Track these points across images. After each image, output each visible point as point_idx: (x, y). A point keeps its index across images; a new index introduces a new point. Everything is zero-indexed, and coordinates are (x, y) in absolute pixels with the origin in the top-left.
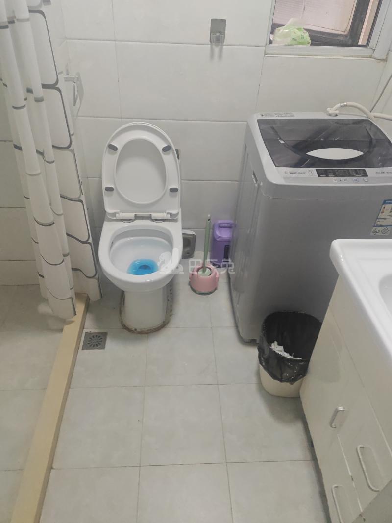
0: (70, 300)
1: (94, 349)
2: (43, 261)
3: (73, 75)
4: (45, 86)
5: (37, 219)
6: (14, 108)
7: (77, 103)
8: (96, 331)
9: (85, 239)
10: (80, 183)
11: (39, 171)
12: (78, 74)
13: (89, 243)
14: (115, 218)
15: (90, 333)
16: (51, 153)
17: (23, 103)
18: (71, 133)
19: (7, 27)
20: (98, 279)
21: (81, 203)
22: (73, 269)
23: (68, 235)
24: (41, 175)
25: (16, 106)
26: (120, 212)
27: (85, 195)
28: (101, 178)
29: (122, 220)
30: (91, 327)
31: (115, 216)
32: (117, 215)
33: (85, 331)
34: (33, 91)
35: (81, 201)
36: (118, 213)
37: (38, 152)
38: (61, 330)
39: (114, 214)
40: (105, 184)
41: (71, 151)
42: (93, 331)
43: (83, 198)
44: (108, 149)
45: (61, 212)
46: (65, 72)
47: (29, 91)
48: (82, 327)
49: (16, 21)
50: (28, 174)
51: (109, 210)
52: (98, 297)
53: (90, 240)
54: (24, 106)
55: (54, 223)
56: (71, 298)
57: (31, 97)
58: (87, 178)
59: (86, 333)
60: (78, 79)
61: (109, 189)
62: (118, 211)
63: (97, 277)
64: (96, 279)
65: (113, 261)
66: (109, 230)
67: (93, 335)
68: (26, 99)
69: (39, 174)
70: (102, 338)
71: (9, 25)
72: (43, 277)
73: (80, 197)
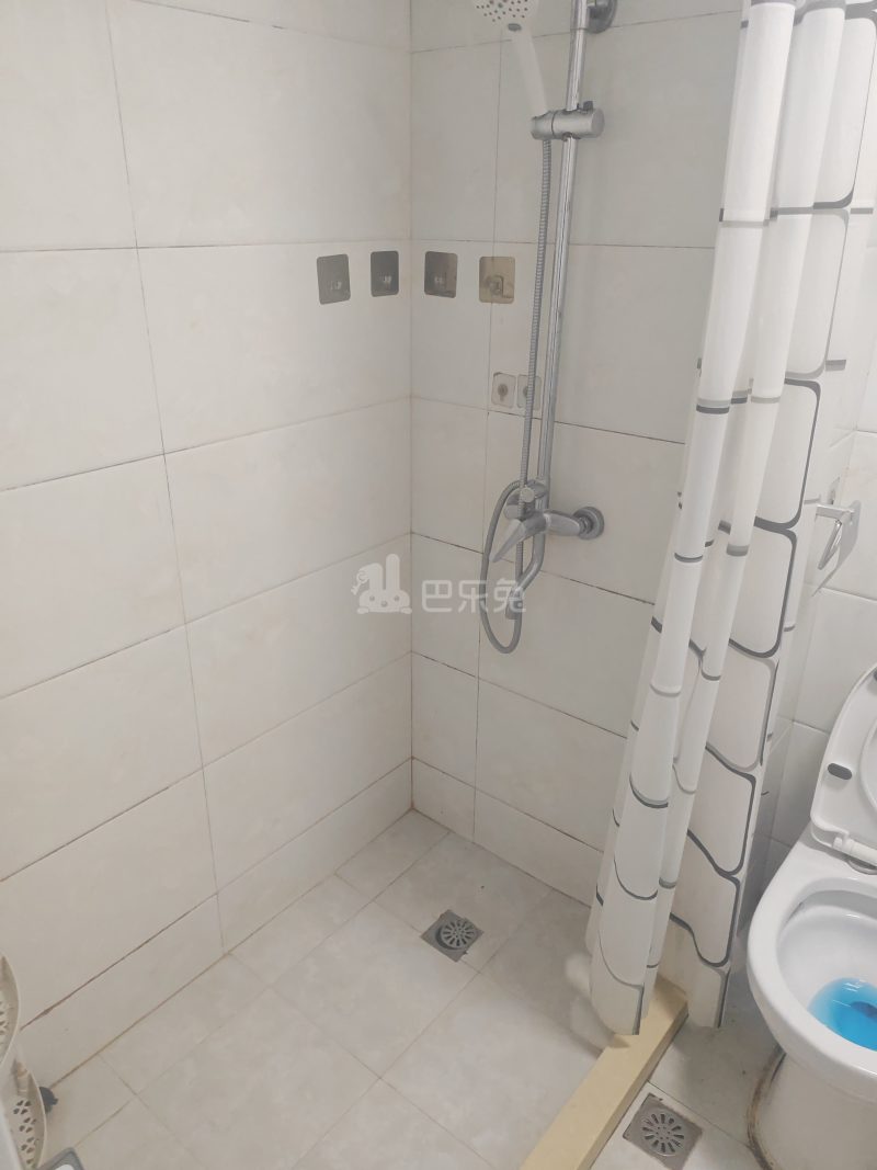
0: (637, 993)
1: (652, 1154)
2: (613, 876)
3: (843, 504)
4: (760, 523)
5: (636, 785)
6: (677, 556)
7: (828, 565)
8: (676, 1107)
9: (730, 868)
10: (765, 737)
11: (677, 689)
12: (857, 506)
13: (736, 882)
14: (829, 845)
15: (659, 1104)
16: (719, 656)
17: (701, 550)
18: (787, 624)
19: (725, 411)
20: (726, 978)
21: (750, 784)
22: (673, 917)
23: (690, 833)
24: (678, 699)
25: (683, 556)
26: (850, 836)
27: (767, 769)
28: (829, 733)
29: (847, 858)
30: (667, 1086)
31: (832, 842)
32: (838, 841)
33: (648, 1088)
34: (732, 528)
35: (752, 780)
36: (842, 836)
37: (692, 645)
38: (596, 1052)
39: (832, 836)
40: (832, 756)
41: (770, 664)
42: (668, 1101)
43: (759, 773)
44: (872, 678)
45: (693, 788)
46: (825, 499)
47: (725, 527)
48: (647, 1076)
49: (749, 399)
50: (652, 687)
51: (820, 818)
52: (711, 1021)
53: (741, 876)
54: (700, 558)
55: (666, 805)
56: (642, 990)
57: (723, 540)
58: (793, 721)
59: (650, 1095)
60: (852, 516)
61: (839, 772)
62: (847, 833)
63: (725, 968)
64: (721, 973)
65: (782, 951)
66: (800, 870)
67: (664, 1112)
68: (708, 544)
69: (676, 695)
70: (682, 1137)
71: (732, 406)
72: (601, 902)
73: (753, 767)
